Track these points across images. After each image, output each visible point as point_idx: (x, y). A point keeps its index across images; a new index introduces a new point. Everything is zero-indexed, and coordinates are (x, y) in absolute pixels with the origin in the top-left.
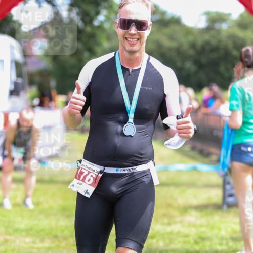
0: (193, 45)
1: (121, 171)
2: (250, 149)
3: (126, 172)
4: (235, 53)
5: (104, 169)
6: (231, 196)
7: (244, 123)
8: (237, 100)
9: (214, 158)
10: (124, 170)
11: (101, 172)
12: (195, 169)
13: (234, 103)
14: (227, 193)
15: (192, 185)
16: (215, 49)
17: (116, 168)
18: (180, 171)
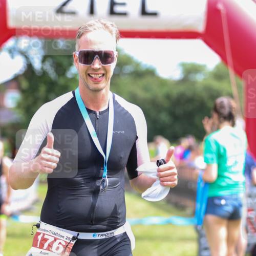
0: (168, 97)
1: (98, 236)
2: (223, 202)
3: (104, 237)
4: (210, 104)
5: (78, 234)
6: (206, 249)
7: (220, 176)
8: (211, 153)
9: (189, 211)
10: (102, 235)
11: (74, 238)
12: (169, 223)
13: (209, 156)
14: (203, 246)
15: (166, 238)
16: (190, 100)
17: (93, 233)
18: (154, 225)
